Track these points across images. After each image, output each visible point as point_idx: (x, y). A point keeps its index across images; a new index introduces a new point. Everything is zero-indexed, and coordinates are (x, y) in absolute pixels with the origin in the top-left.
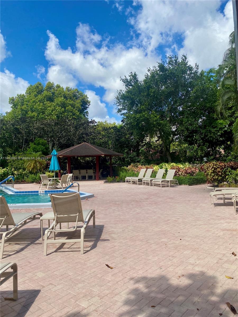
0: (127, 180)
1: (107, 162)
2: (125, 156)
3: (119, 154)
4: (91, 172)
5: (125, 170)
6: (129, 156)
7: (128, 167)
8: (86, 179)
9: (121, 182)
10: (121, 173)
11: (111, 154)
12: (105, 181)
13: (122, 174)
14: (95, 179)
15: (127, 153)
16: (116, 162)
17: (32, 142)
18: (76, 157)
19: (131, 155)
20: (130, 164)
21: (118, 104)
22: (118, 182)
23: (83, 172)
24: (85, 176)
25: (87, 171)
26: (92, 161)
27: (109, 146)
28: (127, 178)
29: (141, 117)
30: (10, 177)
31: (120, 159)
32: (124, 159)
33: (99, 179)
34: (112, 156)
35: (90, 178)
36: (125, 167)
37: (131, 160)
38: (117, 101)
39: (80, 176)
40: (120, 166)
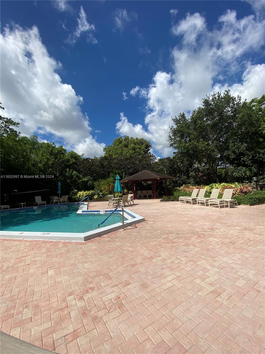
0: (180, 199)
1: (163, 184)
2: (177, 179)
3: (173, 177)
4: (150, 192)
5: (178, 190)
6: (181, 179)
7: (180, 187)
8: (146, 197)
9: (175, 201)
10: (175, 192)
11: (165, 177)
12: (161, 199)
13: (176, 194)
14: (153, 198)
15: (179, 177)
16: (170, 184)
17: (112, 173)
18: (140, 181)
19: (182, 179)
20: (182, 186)
21: (170, 141)
22: (172, 201)
23: (145, 192)
24: (146, 196)
25: (147, 191)
26: (152, 184)
27: (164, 172)
28: (181, 198)
29: (190, 145)
30: (96, 197)
31: (173, 182)
32: (176, 181)
33: (157, 198)
34: (167, 179)
35: (150, 197)
36: (178, 188)
37: (182, 182)
38: (169, 139)
39: (142, 196)
40: (174, 187)
